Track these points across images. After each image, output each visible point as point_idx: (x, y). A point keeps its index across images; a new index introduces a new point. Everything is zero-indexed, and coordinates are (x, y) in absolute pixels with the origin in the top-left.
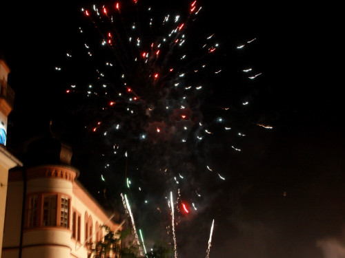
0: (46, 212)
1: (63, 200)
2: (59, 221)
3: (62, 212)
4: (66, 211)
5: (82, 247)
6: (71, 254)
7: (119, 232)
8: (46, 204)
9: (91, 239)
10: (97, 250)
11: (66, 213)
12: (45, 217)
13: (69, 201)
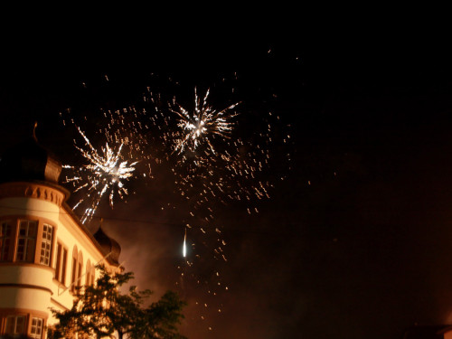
0: (21, 242)
1: (45, 228)
2: (38, 255)
3: (43, 245)
4: (49, 243)
5: (67, 291)
6: (52, 300)
7: (117, 276)
8: (23, 232)
9: (79, 282)
10: (86, 296)
11: (48, 246)
12: (21, 249)
13: (53, 230)
